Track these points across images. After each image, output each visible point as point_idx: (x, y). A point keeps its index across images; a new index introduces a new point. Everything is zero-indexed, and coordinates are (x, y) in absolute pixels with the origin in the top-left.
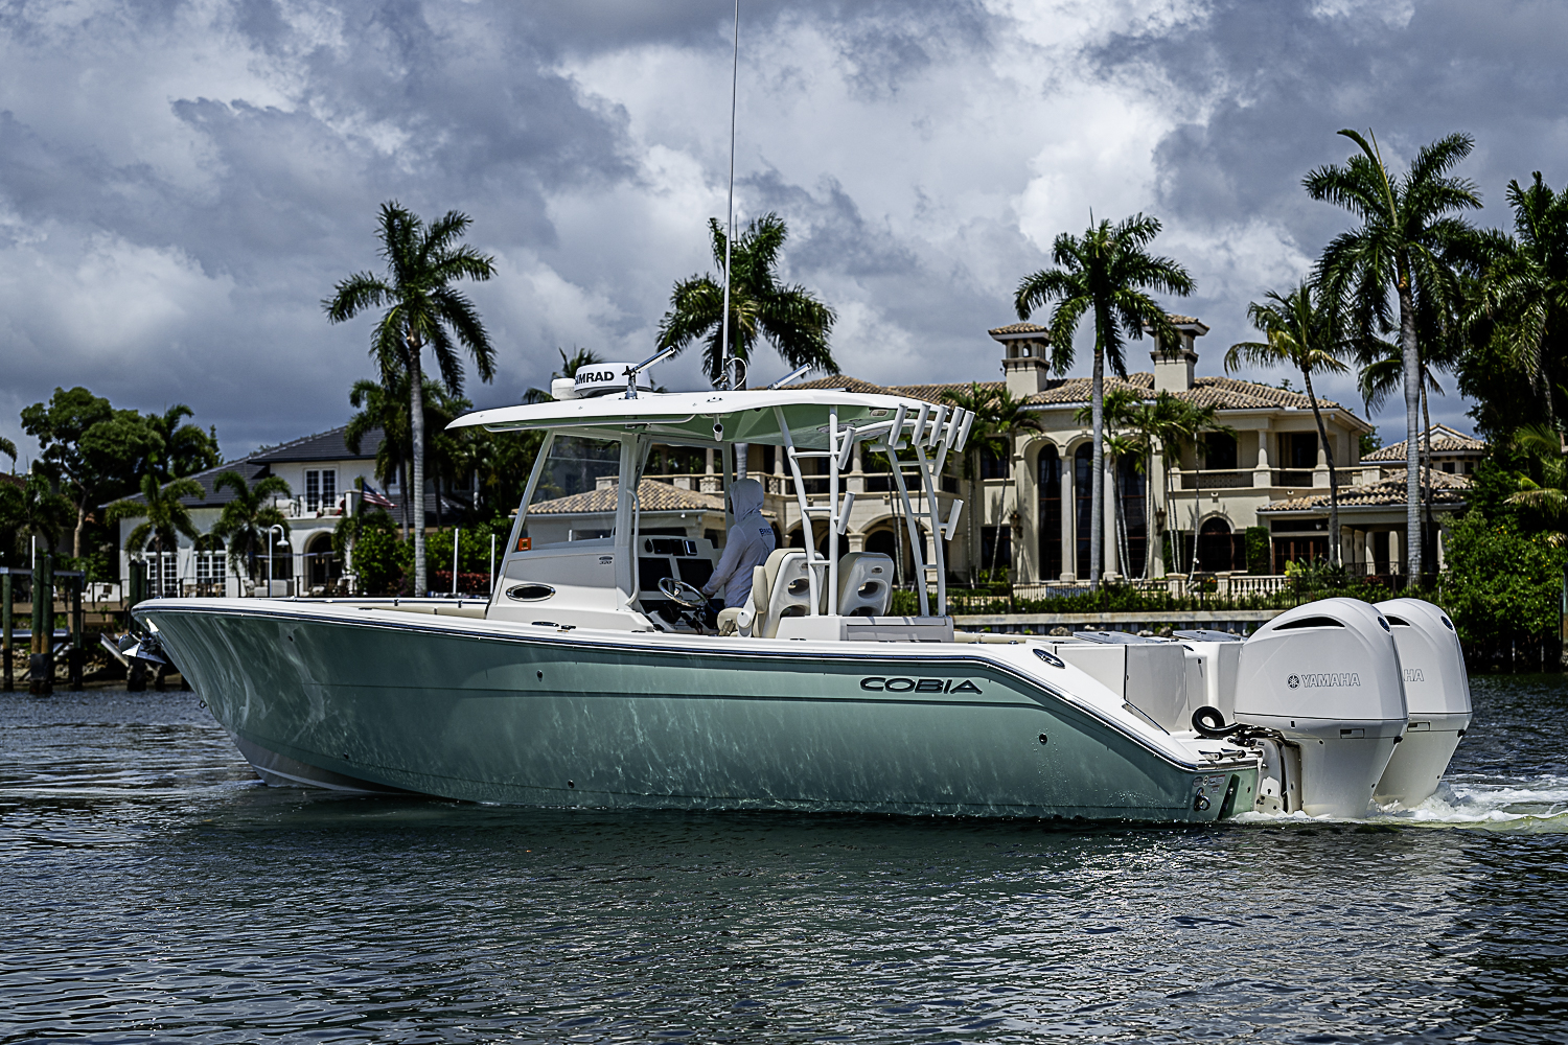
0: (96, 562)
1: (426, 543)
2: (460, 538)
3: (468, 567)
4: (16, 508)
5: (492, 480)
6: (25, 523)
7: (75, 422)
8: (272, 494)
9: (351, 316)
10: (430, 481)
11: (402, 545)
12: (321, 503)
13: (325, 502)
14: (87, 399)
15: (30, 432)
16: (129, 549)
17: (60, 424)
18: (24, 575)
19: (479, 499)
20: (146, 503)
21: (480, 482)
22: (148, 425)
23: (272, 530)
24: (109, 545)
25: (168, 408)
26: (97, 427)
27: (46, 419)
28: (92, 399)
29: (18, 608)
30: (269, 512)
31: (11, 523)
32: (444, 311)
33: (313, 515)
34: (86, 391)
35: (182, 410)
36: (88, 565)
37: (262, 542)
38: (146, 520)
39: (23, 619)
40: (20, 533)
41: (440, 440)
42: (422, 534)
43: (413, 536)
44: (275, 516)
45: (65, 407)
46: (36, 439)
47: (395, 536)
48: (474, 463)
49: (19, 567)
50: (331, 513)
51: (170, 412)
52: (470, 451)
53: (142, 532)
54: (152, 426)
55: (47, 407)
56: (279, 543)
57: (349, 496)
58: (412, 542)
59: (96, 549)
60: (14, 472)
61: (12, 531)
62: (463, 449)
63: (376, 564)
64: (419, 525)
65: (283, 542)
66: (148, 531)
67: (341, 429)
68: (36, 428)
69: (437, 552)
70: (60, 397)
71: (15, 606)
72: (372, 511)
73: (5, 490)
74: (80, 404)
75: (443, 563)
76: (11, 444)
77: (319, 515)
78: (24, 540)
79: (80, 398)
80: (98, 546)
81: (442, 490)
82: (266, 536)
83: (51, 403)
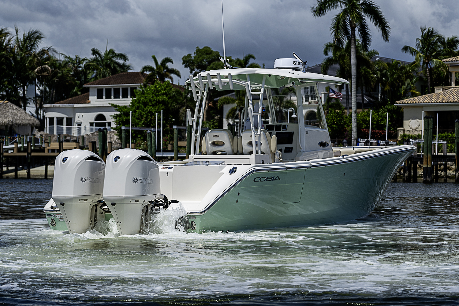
0: (213, 124)
1: (357, 116)
2: (373, 114)
3: (376, 127)
4: (180, 100)
5: (387, 88)
6: (183, 106)
7: (205, 62)
8: (289, 94)
9: (323, 14)
10: (359, 88)
11: (346, 117)
12: (310, 98)
13: (312, 98)
14: (210, 52)
15: (186, 67)
16: (228, 118)
17: (199, 63)
18: (183, 129)
19: (381, 97)
20: (235, 98)
21: (381, 88)
22: (236, 63)
23: (290, 110)
24: (219, 116)
25: (244, 56)
26: (213, 64)
27: (193, 60)
28: (212, 51)
29: (180, 144)
30: (288, 102)
31: (178, 106)
32: (365, 11)
33: (307, 103)
34: (209, 48)
35: (251, 56)
36: (210, 125)
37: (285, 115)
38: (235, 105)
39: (182, 148)
40: (181, 111)
41: (363, 70)
42: (355, 112)
43: (351, 113)
44: (290, 104)
45: (201, 56)
46: (188, 69)
47: (343, 113)
48: (379, 80)
49: (181, 125)
50: (315, 102)
51: (245, 57)
52: (377, 74)
53: (233, 111)
54: (238, 63)
55: (193, 55)
56: (292, 116)
57: (323, 95)
58: (351, 116)
59: (213, 118)
60: (179, 84)
61: (177, 111)
62: (374, 74)
63: (334, 126)
64: (354, 108)
65: (294, 116)
66: (236, 110)
67: (320, 65)
68: (188, 65)
69: (362, 120)
70: (198, 51)
71: (179, 143)
72: (333, 101)
73: (175, 92)
74: (207, 54)
75: (365, 125)
76: (178, 72)
77: (309, 103)
78: (183, 114)
79: (207, 51)
80: (214, 117)
81: (364, 92)
82: (287, 113)
83: (195, 54)
